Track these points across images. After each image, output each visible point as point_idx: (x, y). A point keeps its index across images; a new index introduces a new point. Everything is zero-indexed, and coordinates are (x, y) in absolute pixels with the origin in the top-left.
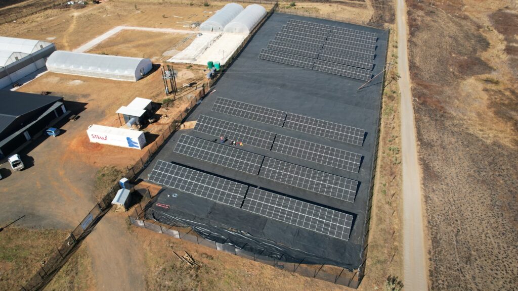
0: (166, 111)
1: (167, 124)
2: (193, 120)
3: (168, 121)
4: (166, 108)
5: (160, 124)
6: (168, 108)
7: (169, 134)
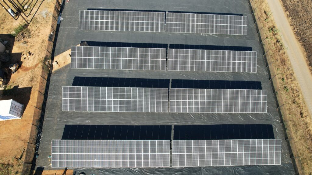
0: (25, 45)
1: (36, 65)
2: (64, 51)
3: (36, 62)
4: (23, 41)
5: (27, 69)
6: (26, 39)
7: (45, 82)
